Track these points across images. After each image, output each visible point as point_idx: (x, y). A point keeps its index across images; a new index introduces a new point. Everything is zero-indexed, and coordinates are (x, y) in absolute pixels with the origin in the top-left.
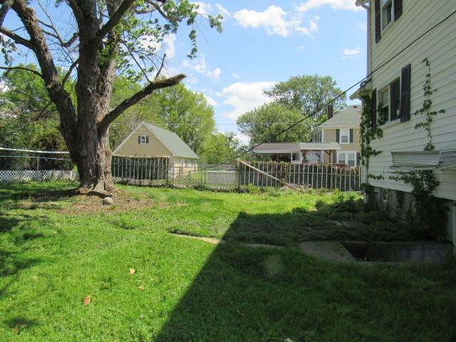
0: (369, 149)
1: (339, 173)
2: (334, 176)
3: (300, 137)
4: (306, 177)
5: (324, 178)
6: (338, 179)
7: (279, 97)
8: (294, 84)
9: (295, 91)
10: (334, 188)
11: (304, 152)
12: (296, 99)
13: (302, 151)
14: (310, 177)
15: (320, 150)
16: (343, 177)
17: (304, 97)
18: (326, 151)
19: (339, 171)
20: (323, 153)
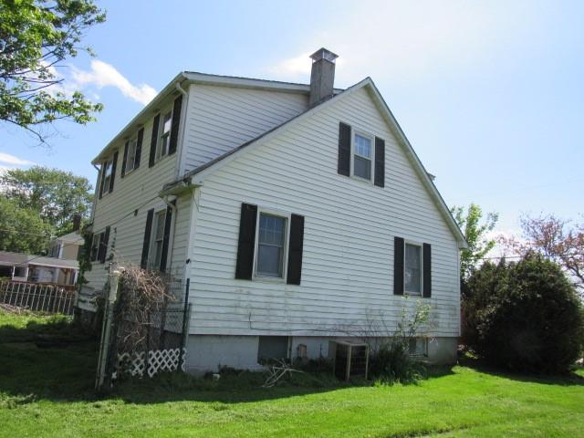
0: (83, 277)
1: (64, 296)
2: (58, 299)
3: (31, 247)
4: (25, 298)
5: (47, 300)
6: (62, 302)
7: (11, 188)
8: (36, 177)
9: (38, 186)
10: (56, 311)
11: (33, 268)
12: (35, 197)
13: (30, 266)
14: (30, 299)
15: (55, 268)
16: (68, 301)
17: (49, 196)
18: (62, 269)
19: (64, 294)
20: (58, 271)
